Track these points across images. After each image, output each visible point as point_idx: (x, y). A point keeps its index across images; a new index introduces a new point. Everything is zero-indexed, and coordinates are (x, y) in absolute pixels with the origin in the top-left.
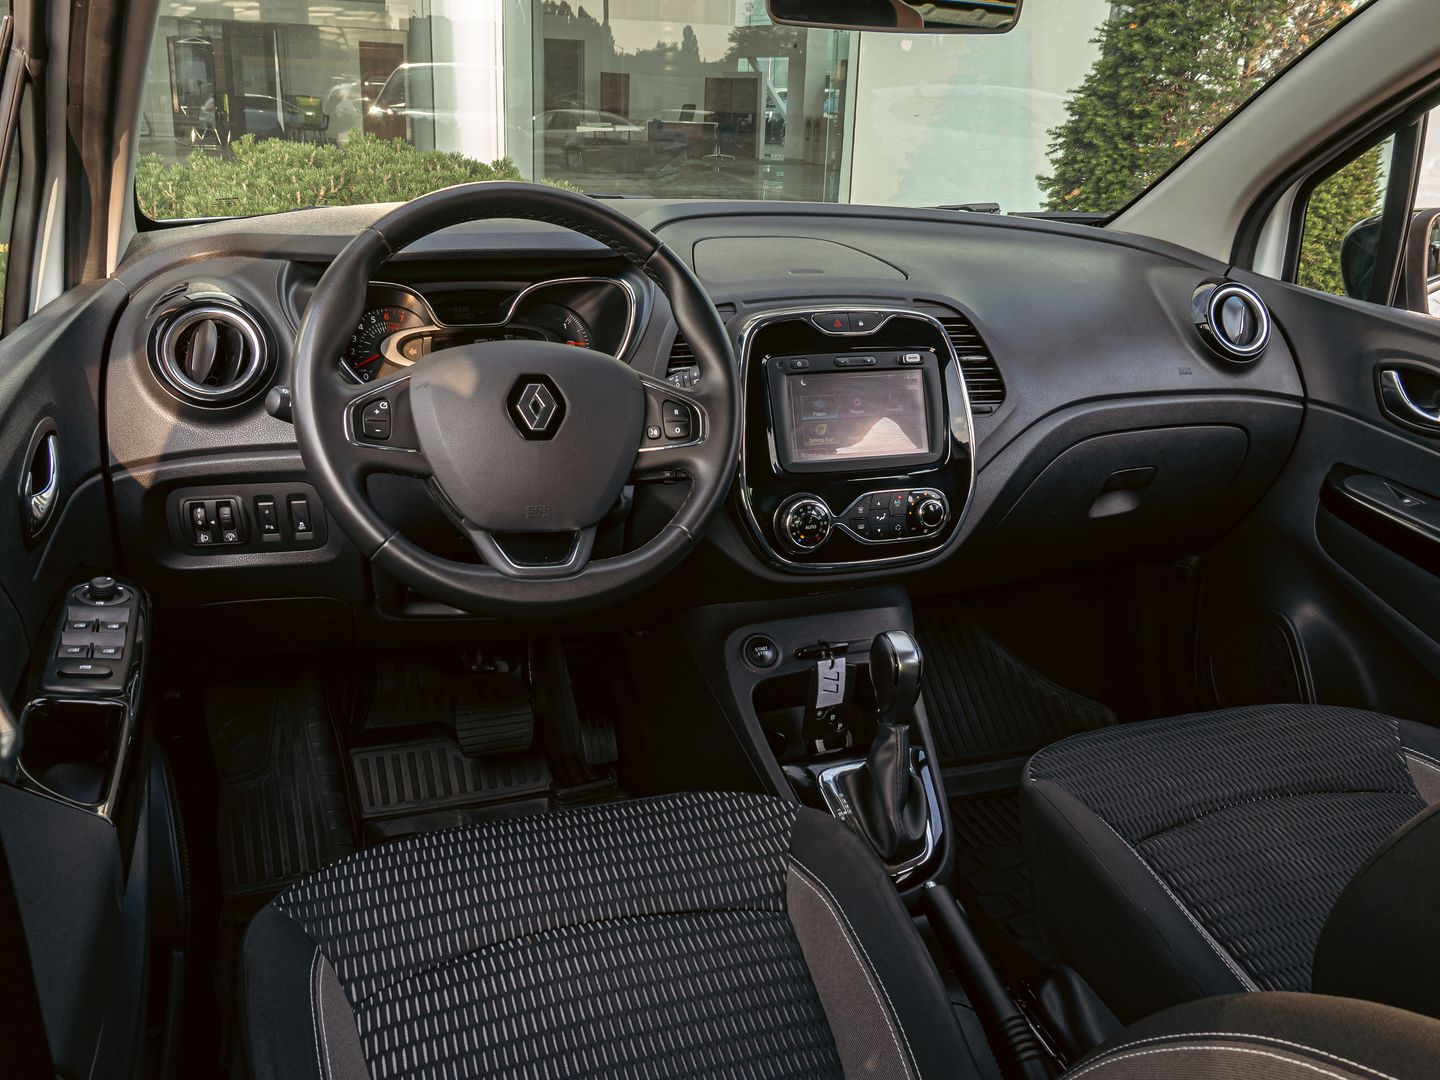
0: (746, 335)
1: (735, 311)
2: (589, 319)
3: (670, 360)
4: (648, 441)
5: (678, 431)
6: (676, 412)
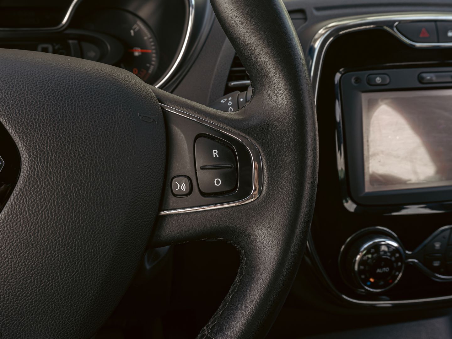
0: (317, 45)
1: (305, 19)
2: (151, 23)
3: (231, 72)
4: (172, 200)
5: (218, 182)
6: (215, 153)
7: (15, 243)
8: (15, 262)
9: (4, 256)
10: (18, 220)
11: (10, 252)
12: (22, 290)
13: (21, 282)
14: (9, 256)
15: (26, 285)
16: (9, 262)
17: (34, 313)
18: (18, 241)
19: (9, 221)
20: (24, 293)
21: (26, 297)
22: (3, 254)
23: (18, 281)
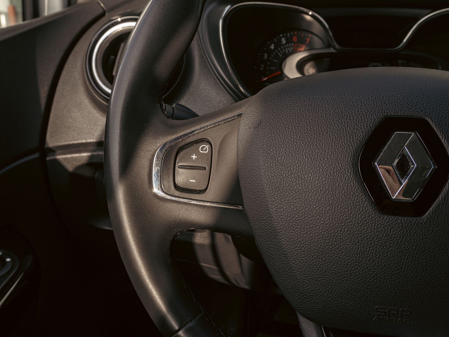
7: (437, 237)
8: (435, 253)
9: (427, 246)
10: (444, 218)
11: (433, 244)
12: (436, 279)
13: (437, 272)
14: (432, 248)
15: (441, 275)
16: (431, 252)
17: (442, 301)
18: (441, 236)
19: (435, 217)
20: (438, 282)
21: (439, 286)
22: (427, 244)
23: (435, 271)
